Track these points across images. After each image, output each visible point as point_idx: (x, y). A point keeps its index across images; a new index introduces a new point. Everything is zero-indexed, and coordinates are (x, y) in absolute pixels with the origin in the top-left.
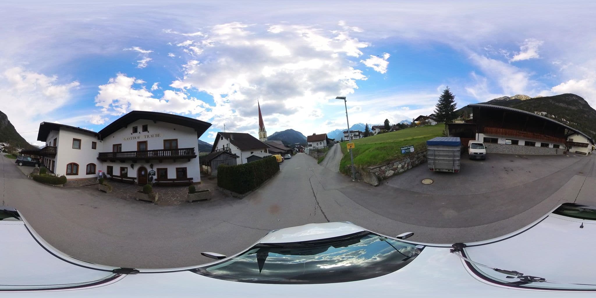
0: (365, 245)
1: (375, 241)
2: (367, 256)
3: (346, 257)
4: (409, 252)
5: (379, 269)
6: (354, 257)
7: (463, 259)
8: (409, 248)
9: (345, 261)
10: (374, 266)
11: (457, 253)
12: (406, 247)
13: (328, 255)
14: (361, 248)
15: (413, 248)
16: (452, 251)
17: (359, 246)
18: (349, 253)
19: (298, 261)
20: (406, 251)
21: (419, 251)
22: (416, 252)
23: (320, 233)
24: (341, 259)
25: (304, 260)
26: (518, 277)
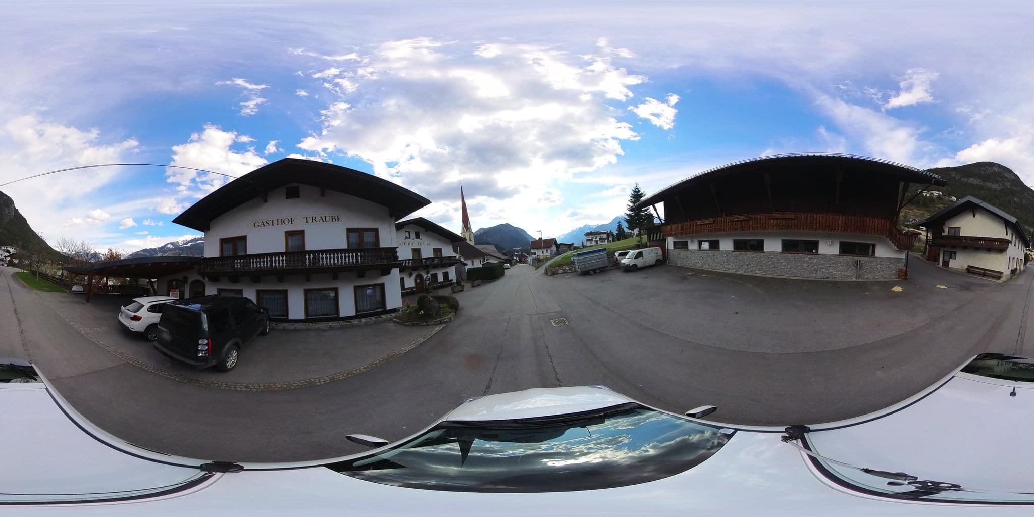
0: (630, 427)
1: (647, 421)
2: (632, 447)
3: (595, 447)
4: (708, 440)
5: (651, 468)
6: (610, 447)
7: (804, 453)
8: (708, 434)
9: (592, 455)
10: (641, 464)
11: (795, 442)
12: (703, 432)
13: (563, 444)
14: (623, 432)
15: (715, 434)
16: (785, 439)
17: (619, 428)
18: (602, 441)
19: (511, 452)
20: (702, 438)
21: (726, 440)
22: (721, 441)
23: (552, 404)
24: (585, 451)
25: (522, 450)
26: (909, 483)
